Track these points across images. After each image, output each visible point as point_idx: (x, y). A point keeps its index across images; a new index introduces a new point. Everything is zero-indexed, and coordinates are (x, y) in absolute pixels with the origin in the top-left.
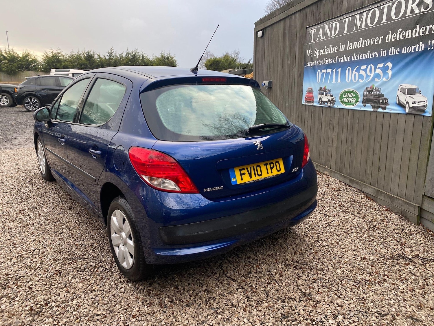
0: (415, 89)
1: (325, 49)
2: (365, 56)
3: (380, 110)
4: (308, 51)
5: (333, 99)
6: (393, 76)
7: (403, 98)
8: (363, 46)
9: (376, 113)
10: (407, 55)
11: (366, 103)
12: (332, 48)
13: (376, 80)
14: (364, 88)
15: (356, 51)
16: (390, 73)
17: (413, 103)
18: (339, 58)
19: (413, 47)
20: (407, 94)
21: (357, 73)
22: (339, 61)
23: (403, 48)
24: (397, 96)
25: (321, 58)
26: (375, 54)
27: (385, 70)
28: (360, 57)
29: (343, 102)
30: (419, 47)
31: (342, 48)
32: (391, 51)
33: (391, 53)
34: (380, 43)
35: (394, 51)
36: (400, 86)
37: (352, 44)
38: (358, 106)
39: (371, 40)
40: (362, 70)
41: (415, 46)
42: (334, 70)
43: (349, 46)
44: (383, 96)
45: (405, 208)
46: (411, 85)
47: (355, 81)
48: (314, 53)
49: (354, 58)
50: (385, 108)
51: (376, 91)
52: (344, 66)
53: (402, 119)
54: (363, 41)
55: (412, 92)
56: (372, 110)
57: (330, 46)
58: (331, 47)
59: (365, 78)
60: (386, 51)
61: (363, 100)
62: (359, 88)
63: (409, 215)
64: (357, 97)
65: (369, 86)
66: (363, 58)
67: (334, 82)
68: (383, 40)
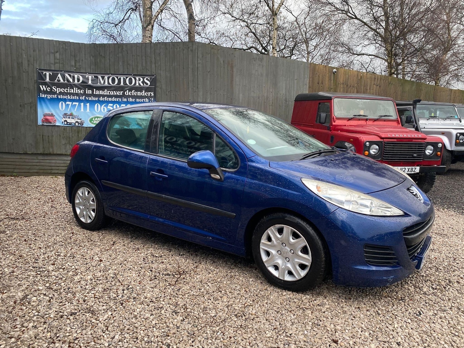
1: (69, 89)
2: (110, 99)
4: (41, 86)
5: (81, 121)
8: (108, 94)
12: (77, 90)
15: (104, 96)
18: (87, 97)
21: (105, 108)
22: (87, 99)
25: (63, 94)
26: (119, 100)
28: (106, 99)
31: (89, 92)
32: (130, 99)
34: (121, 94)
37: (98, 91)
39: (114, 92)
40: (109, 106)
42: (82, 104)
43: (96, 92)
48: (52, 89)
49: (101, 99)
52: (93, 103)
54: (108, 92)
57: (75, 88)
60: (126, 99)
67: (82, 110)
68: (124, 94)
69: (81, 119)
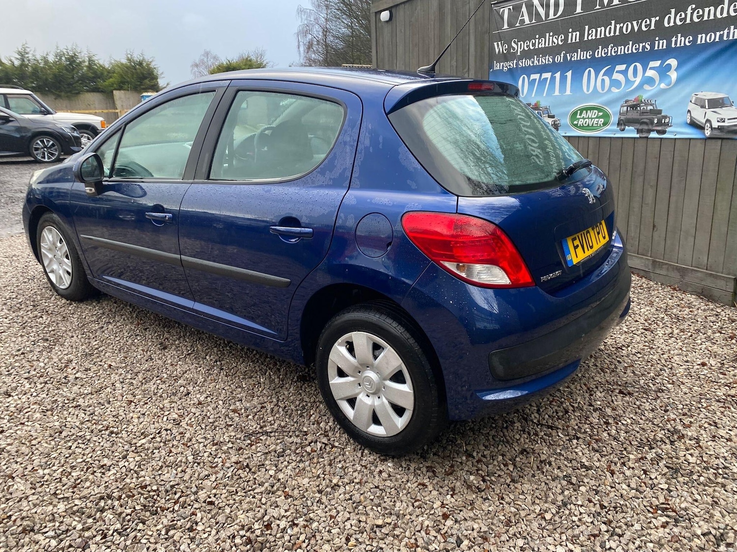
0: (722, 99)
1: (537, 40)
2: (621, 50)
3: (653, 135)
4: (495, 44)
5: (555, 121)
6: (679, 80)
7: (699, 115)
8: (617, 33)
9: (646, 139)
10: (707, 46)
11: (625, 125)
12: (551, 38)
13: (646, 87)
14: (622, 102)
15: (605, 42)
16: (674, 75)
17: (718, 121)
18: (568, 55)
19: (718, 34)
20: (707, 107)
21: (607, 79)
22: (569, 58)
23: (700, 36)
24: (689, 111)
25: (527, 54)
26: (644, 47)
27: (663, 71)
28: (611, 51)
29: (576, 125)
30: (728, 34)
31: (574, 37)
32: (676, 41)
33: (676, 44)
34: (653, 27)
35: (681, 41)
36: (693, 95)
37: (594, 30)
38: (611, 131)
39: (635, 23)
40: (617, 72)
41: (722, 33)
42: (558, 75)
43: (589, 34)
44: (660, 112)
45: (709, 283)
46: (714, 93)
47: (603, 90)
48: (510, 46)
49: (600, 53)
50: (664, 132)
51: (646, 105)
52: (579, 68)
53: (699, 148)
54: (618, 26)
55: (715, 104)
56: (638, 136)
57: (548, 34)
58: (550, 36)
59: (623, 86)
60: (665, 41)
61: (620, 120)
62: (610, 103)
63: (716, 293)
64: (606, 116)
65: (632, 98)
66: (619, 53)
67: (557, 93)
68: (659, 24)
69: (553, 117)
